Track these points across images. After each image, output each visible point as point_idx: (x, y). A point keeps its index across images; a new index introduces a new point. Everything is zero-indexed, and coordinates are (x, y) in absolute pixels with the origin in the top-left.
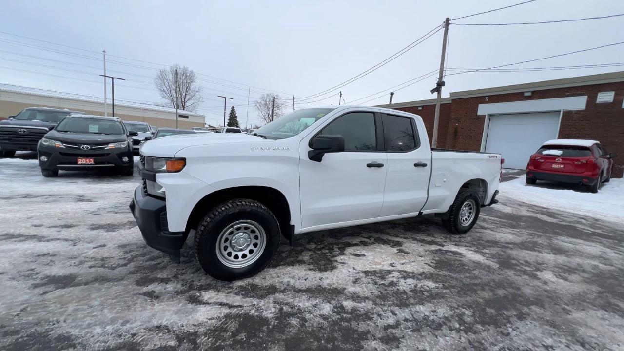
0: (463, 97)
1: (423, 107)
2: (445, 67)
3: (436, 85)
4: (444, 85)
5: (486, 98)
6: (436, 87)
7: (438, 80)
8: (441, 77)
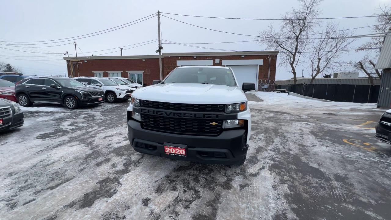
0: (169, 56)
1: (145, 59)
2: (161, 38)
3: (158, 48)
4: (162, 49)
5: (179, 57)
6: (158, 49)
7: (158, 46)
8: (160, 45)
